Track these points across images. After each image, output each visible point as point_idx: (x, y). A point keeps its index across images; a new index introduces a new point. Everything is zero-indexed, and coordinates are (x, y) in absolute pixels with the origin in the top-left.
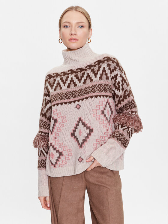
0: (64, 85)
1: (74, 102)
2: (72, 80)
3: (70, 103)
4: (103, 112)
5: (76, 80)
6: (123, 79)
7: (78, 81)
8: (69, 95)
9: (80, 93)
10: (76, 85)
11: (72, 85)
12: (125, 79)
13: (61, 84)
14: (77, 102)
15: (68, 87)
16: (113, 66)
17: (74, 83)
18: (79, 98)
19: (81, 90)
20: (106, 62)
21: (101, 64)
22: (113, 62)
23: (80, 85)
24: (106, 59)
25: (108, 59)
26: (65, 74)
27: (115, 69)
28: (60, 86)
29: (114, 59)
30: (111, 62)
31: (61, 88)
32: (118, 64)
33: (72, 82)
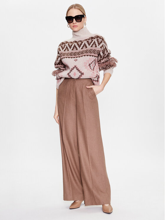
0: (70, 49)
1: (74, 58)
2: (75, 46)
3: (72, 58)
4: (90, 65)
5: (77, 46)
6: (105, 48)
7: (78, 46)
8: (72, 54)
9: (78, 53)
10: (77, 49)
11: (75, 49)
12: (107, 48)
13: (68, 47)
14: (76, 58)
15: (73, 50)
16: (100, 40)
17: (76, 48)
18: (78, 56)
19: (79, 52)
20: (96, 38)
21: (93, 39)
22: (100, 38)
23: (79, 49)
24: (96, 37)
25: (98, 37)
26: (71, 42)
27: (101, 42)
28: (68, 49)
29: (101, 37)
30: (99, 38)
31: (68, 50)
32: (103, 39)
33: (75, 47)
